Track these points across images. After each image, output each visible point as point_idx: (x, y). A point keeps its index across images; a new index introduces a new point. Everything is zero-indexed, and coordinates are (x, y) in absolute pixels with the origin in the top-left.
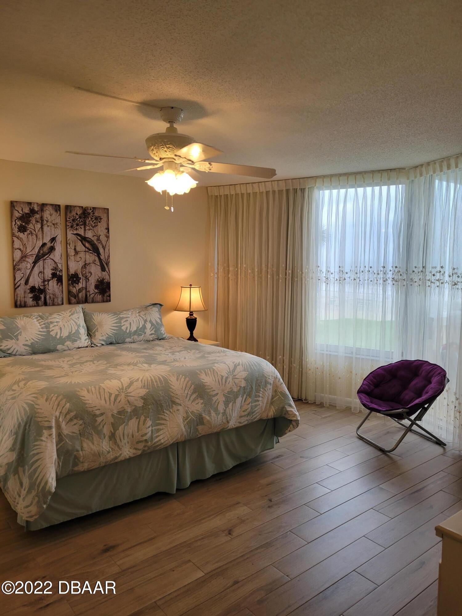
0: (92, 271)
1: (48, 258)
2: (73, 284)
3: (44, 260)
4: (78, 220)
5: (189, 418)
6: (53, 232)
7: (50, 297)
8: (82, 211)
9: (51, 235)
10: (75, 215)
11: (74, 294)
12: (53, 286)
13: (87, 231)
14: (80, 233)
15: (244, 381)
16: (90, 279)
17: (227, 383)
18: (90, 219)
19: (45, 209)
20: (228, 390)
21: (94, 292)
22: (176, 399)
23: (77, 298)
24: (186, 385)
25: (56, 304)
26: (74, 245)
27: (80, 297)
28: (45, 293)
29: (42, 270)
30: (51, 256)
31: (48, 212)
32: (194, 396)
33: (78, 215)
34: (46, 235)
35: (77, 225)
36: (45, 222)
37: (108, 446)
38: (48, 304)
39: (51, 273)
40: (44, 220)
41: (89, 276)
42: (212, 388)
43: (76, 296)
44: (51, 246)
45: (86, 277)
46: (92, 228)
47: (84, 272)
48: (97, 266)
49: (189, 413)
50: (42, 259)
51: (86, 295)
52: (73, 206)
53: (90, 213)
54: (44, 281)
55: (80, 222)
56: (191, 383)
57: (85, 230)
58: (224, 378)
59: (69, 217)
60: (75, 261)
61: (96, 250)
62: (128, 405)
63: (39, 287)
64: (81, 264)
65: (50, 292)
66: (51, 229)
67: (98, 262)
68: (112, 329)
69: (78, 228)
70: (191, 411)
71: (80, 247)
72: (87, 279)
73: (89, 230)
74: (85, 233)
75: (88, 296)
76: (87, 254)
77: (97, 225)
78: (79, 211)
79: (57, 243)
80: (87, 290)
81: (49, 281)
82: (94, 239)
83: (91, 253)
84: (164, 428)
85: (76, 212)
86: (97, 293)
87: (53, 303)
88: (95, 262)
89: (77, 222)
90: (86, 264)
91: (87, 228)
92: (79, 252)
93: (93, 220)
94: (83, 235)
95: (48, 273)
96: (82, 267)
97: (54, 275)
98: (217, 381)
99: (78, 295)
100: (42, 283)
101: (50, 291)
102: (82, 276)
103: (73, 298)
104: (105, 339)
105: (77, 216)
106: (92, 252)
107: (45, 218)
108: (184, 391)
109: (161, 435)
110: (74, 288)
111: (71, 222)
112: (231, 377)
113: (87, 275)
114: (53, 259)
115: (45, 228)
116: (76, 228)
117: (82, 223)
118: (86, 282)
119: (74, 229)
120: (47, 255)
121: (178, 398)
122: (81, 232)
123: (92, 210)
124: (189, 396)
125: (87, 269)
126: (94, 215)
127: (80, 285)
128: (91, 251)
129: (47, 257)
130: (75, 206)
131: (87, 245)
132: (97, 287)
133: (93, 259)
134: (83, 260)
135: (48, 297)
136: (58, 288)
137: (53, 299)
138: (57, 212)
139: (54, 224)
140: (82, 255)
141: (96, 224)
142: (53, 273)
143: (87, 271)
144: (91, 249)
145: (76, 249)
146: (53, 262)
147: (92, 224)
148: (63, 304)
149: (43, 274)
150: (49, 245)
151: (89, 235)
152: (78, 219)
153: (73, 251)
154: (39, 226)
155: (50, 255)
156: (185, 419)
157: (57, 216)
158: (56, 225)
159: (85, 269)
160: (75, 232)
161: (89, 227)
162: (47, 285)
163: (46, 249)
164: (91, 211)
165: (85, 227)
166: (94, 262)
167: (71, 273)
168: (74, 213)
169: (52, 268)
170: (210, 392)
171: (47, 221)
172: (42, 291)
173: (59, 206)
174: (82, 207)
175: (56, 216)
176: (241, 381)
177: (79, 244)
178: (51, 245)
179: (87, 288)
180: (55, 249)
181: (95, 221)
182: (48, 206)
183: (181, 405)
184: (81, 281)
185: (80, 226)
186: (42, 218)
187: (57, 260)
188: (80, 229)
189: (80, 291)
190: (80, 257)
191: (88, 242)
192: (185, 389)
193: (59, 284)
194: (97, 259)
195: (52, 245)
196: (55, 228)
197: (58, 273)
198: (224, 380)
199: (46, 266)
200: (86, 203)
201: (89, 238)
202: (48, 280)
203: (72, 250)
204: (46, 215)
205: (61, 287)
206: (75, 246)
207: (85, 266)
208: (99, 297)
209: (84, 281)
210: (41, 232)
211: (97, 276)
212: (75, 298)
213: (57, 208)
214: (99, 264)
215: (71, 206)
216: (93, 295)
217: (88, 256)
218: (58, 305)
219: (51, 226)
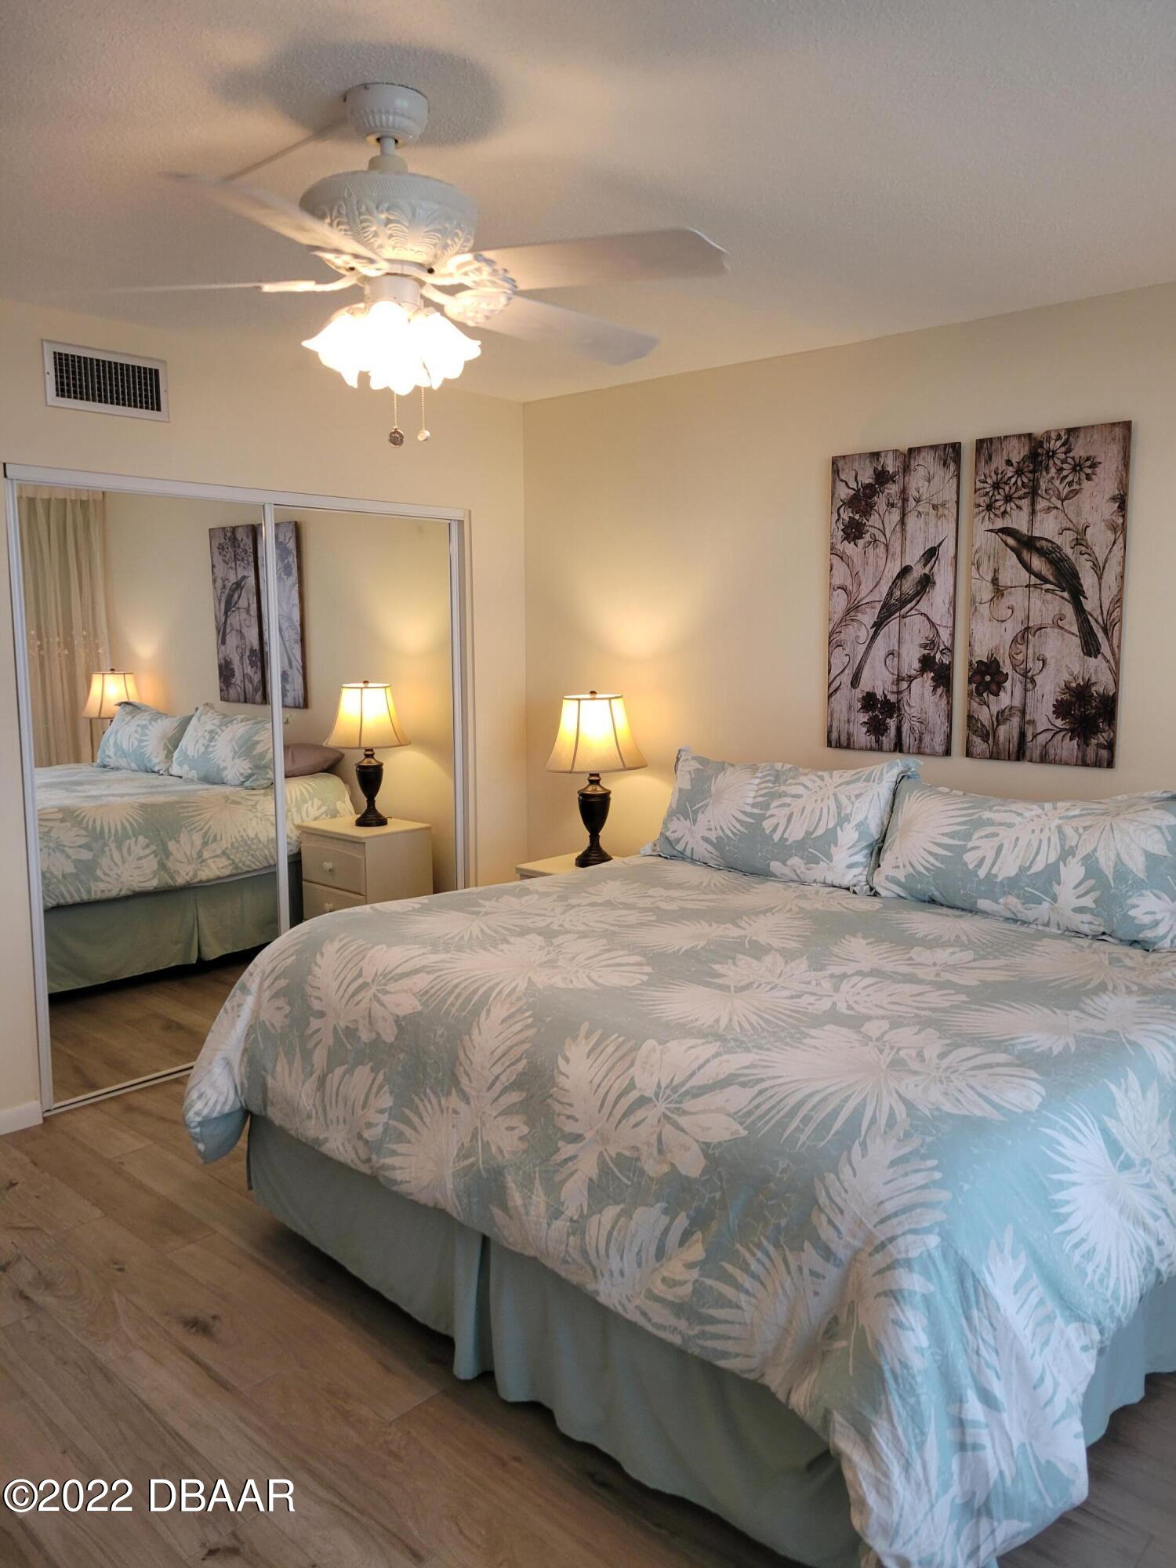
0: (1048, 655)
1: (913, 612)
2: (980, 694)
3: (903, 617)
4: (1013, 480)
5: (470, 1157)
6: (932, 530)
7: (912, 728)
8: (1027, 448)
9: (926, 539)
10: (1002, 466)
11: (983, 725)
12: (921, 697)
13: (1039, 516)
14: (1015, 526)
15: (699, 1151)
16: (1038, 679)
17: (632, 1120)
18: (1053, 471)
19: (913, 464)
20: (619, 1151)
21: (1051, 727)
22: (463, 1075)
23: (991, 741)
24: (511, 1048)
25: (928, 751)
26: (992, 568)
27: (1002, 738)
28: (900, 715)
29: (896, 648)
30: (923, 606)
31: (921, 472)
32: (515, 1097)
33: (1012, 465)
34: (912, 542)
35: (1008, 499)
36: (912, 503)
37: (311, 1101)
38: (905, 748)
39: (918, 655)
40: (911, 499)
41: (1037, 671)
42: (571, 1105)
43: (988, 735)
44: (925, 574)
45: (1025, 674)
46: (1059, 504)
47: (1020, 657)
48: (1066, 634)
49: (477, 1140)
50: (897, 614)
51: (1022, 735)
52: (999, 438)
53: (1054, 452)
54: (899, 679)
55: (1017, 490)
56: (526, 1051)
57: (1033, 512)
58: (634, 1095)
59: (983, 477)
60: (992, 618)
61: (1067, 581)
62: (367, 1021)
63: (885, 697)
64: (1012, 628)
65: (914, 712)
66: (926, 523)
67: (1071, 623)
68: (931, 853)
69: (1008, 509)
70: (485, 1139)
71: (1012, 572)
72: (1028, 679)
73: (1049, 509)
74: (1032, 522)
75: (1029, 737)
76: (1035, 593)
77: (1076, 492)
78: (1016, 452)
79: (942, 562)
80: (1027, 718)
81: (911, 679)
82: (1065, 542)
83: (1047, 590)
84: (413, 1140)
85: (1006, 458)
86: (1061, 730)
87: (919, 748)
88: (1060, 623)
89: (1007, 488)
90: (1027, 629)
91: (1042, 504)
92: (1007, 588)
93: (1065, 473)
94: (1024, 529)
95: (911, 658)
96: (1015, 641)
97: (927, 663)
98: (602, 1091)
99: (995, 731)
100: (893, 683)
101: (913, 710)
102: (1014, 668)
103: (977, 740)
104: (903, 880)
105: (1011, 468)
106: (1051, 587)
107: (912, 493)
108: (494, 1064)
109: (402, 1155)
110: (985, 707)
111: (988, 493)
112: (662, 1107)
113: (1030, 665)
114: (925, 615)
115: (912, 521)
116: (1002, 509)
117: (1024, 491)
118: (1026, 690)
119: (995, 515)
120: (910, 601)
121: (468, 1075)
122: (1019, 521)
123: (1064, 438)
124: (498, 1087)
125: (1031, 646)
126: (1071, 454)
127: (1004, 700)
128: (1051, 583)
129: (912, 609)
130: (1006, 437)
131: (1037, 563)
132: (1061, 709)
133: (1057, 612)
134: (1020, 615)
135: (905, 728)
136: (936, 704)
137: (921, 734)
138: (948, 468)
139: (935, 507)
140: (1017, 598)
141: (1075, 487)
142: (924, 655)
143: (1031, 651)
144: (1051, 579)
145: (997, 579)
146: (927, 622)
147: (1061, 487)
148: (947, 752)
149: (896, 659)
150: (918, 572)
151: (1047, 527)
152: (1010, 478)
153: (990, 586)
154: (895, 516)
155: (918, 602)
156: (464, 1153)
157: (947, 479)
158: (940, 509)
159: (1022, 648)
160: (999, 524)
161: (1049, 500)
162: (906, 693)
163: (908, 585)
164: (1059, 443)
165: (1033, 504)
166: (1058, 622)
167: (978, 659)
168: (998, 462)
169: (924, 641)
170: (559, 1115)
171: (918, 501)
172: (891, 708)
173: (956, 448)
174: (1030, 435)
175: (944, 478)
176: (687, 1149)
177: (1008, 563)
178: (923, 572)
179: (1028, 711)
180: (935, 583)
181: (1070, 478)
182: (923, 454)
183: (468, 1103)
184: (1007, 685)
185: (1018, 502)
186: (904, 491)
187: (939, 618)
188: (1015, 513)
189: (1001, 717)
190: (1011, 608)
191: (1041, 552)
192: (499, 1059)
193: (940, 690)
194: (1069, 610)
195: (927, 571)
196: (938, 517)
197: (938, 656)
198: (625, 1103)
199: (906, 636)
200: (1043, 419)
201: (1046, 540)
202: (910, 677)
203: (984, 583)
204: (917, 482)
205: (944, 702)
206: (996, 571)
207: (1026, 634)
208: (1069, 746)
209: (1018, 684)
210: (899, 535)
211: (1064, 670)
212: (985, 737)
213: (950, 453)
214: (1075, 629)
215: (991, 440)
216: (1049, 735)
217: (1039, 603)
218: (934, 754)
219: (928, 514)
